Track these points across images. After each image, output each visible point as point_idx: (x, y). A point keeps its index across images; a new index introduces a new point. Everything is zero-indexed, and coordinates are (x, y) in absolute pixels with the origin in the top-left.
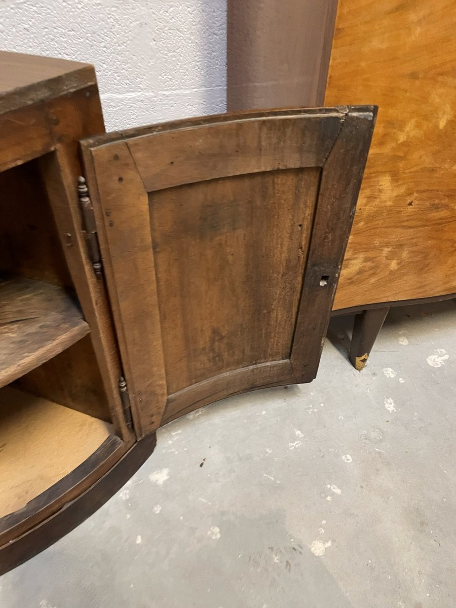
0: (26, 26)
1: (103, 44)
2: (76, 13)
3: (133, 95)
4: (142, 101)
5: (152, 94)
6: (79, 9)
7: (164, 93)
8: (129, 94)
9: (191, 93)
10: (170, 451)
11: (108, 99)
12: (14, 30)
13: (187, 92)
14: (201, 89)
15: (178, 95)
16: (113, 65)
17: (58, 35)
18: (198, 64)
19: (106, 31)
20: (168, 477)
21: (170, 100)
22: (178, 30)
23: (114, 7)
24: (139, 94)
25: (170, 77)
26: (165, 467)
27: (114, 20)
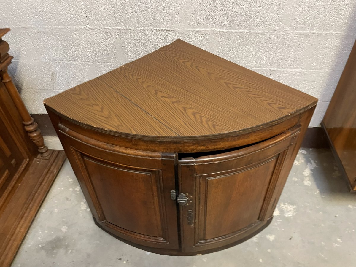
0: (263, 42)
1: (292, 51)
2: (286, 39)
3: (297, 70)
4: (300, 73)
5: (306, 71)
6: (288, 38)
7: (312, 71)
8: (295, 70)
9: (324, 72)
10: (276, 228)
11: (285, 71)
12: (258, 43)
13: (323, 71)
14: (330, 71)
15: (318, 72)
16: (293, 58)
17: (275, 46)
18: (332, 61)
19: (295, 46)
20: (275, 239)
21: (313, 74)
22: (328, 48)
23: (303, 38)
24: (300, 70)
25: (317, 65)
26: (274, 234)
27: (301, 42)
